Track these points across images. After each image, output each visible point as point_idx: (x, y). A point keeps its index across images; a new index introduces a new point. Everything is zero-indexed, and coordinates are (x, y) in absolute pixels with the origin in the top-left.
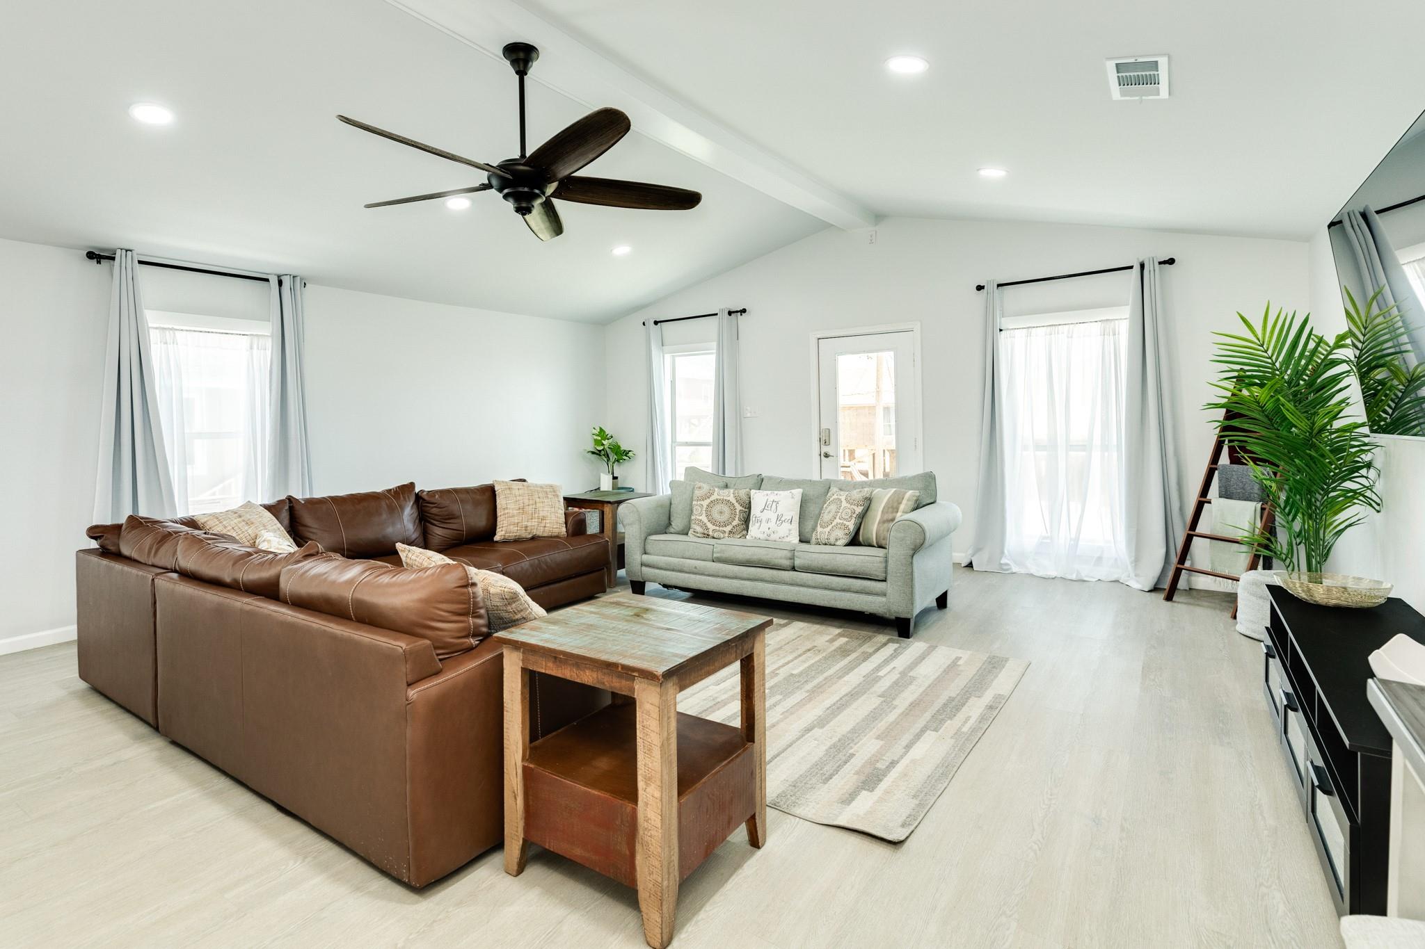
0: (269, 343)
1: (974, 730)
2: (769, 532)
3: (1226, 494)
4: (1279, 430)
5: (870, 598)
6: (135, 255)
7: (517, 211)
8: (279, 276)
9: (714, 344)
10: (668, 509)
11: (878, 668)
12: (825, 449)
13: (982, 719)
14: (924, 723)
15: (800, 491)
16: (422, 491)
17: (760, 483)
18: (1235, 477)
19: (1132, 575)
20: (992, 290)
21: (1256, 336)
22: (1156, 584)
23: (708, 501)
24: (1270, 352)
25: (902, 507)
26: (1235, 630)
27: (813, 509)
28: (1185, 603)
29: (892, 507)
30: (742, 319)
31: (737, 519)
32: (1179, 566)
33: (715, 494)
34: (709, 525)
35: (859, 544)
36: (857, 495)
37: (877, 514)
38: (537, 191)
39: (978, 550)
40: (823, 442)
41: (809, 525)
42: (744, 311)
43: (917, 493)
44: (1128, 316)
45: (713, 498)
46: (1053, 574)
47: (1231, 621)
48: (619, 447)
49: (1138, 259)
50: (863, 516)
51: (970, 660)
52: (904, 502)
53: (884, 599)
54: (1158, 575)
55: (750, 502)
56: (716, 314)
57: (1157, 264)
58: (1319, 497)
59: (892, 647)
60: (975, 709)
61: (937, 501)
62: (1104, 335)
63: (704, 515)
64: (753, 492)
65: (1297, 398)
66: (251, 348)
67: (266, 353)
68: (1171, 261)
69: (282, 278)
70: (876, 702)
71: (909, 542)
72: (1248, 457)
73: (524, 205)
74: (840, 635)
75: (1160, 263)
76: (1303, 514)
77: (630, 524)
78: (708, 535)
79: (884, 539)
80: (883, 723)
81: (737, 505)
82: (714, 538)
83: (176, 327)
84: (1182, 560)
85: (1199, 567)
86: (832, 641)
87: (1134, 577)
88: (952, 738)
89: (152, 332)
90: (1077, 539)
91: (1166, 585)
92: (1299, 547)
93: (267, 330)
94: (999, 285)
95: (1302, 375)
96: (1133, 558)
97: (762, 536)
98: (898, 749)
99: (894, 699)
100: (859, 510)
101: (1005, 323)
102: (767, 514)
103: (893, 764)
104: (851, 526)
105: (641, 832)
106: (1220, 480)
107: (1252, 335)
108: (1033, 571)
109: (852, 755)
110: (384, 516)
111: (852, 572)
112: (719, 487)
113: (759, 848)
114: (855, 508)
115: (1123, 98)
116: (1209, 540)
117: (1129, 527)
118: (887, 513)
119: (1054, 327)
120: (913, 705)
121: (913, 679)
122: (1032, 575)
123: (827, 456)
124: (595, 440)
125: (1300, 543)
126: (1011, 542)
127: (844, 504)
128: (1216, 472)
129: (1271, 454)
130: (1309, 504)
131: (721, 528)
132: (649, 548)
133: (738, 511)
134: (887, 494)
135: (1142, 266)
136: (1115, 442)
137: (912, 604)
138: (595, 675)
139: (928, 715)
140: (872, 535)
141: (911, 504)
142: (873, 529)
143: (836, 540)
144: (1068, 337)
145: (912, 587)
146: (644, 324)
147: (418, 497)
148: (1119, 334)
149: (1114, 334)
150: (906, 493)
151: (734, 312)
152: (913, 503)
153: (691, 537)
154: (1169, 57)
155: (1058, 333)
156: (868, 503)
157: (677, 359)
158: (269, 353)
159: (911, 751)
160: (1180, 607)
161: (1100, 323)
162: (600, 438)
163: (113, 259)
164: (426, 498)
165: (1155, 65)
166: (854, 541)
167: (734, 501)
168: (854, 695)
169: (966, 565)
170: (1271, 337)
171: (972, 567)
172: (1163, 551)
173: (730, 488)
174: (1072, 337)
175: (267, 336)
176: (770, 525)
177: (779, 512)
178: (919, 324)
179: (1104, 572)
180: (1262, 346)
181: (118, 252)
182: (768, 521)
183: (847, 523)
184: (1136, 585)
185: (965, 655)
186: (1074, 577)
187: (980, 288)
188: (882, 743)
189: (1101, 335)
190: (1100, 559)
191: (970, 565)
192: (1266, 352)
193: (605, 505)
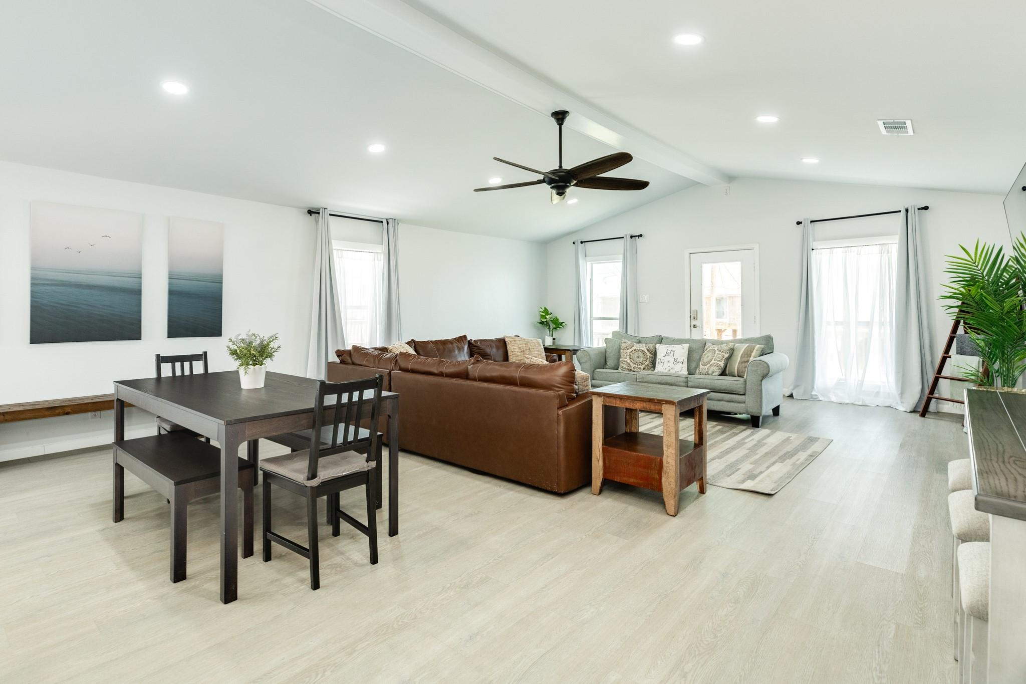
0: (382, 257)
1: (802, 464)
2: (669, 369)
3: (961, 352)
4: (984, 311)
5: (736, 405)
6: (328, 211)
7: (557, 194)
8: (387, 219)
9: (621, 256)
10: (605, 354)
11: (744, 439)
12: (694, 323)
13: (806, 460)
14: (775, 460)
15: (688, 345)
16: (471, 340)
17: (661, 340)
18: (967, 342)
19: (899, 402)
20: (807, 225)
21: (971, 258)
22: (915, 408)
23: (630, 350)
24: (979, 267)
25: (753, 354)
26: (963, 432)
27: (695, 356)
28: (933, 419)
29: (747, 354)
30: (638, 240)
31: (648, 361)
32: (929, 396)
33: (635, 346)
34: (632, 364)
35: (726, 375)
36: (724, 347)
37: (738, 358)
38: (568, 184)
39: (796, 387)
40: (692, 318)
41: (693, 365)
42: (641, 236)
43: (762, 346)
44: (897, 242)
45: (633, 349)
46: (847, 402)
47: (961, 427)
48: (558, 320)
49: (904, 207)
50: (728, 359)
51: (796, 439)
52: (755, 351)
53: (744, 405)
54: (917, 402)
55: (656, 351)
56: (623, 238)
57: (916, 210)
58: (1009, 350)
59: (749, 432)
60: (802, 456)
61: (774, 352)
62: (882, 253)
63: (628, 358)
64: (658, 345)
65: (996, 293)
66: (374, 260)
67: (381, 263)
68: (926, 208)
69: (388, 221)
70: (745, 452)
71: (759, 372)
72: (968, 327)
73: (561, 191)
74: (717, 425)
75: (919, 209)
76: (1000, 360)
77: (585, 362)
78: (631, 370)
79: (742, 372)
80: (752, 459)
81: (647, 353)
82: (634, 371)
83: (343, 249)
84: (932, 391)
85: (944, 396)
86: (714, 427)
87: (900, 404)
88: (791, 465)
89: (334, 251)
90: (863, 381)
91: (921, 409)
92: (997, 378)
93: (381, 249)
94: (811, 222)
95: (999, 279)
96: (900, 392)
97: (665, 371)
98: (762, 468)
99: (756, 451)
100: (727, 355)
101: (815, 245)
102: (668, 358)
103: (761, 472)
104: (722, 364)
105: (665, 468)
106: (957, 343)
107: (968, 256)
108: (834, 399)
109: (739, 469)
110: (457, 352)
111: (724, 390)
112: (635, 342)
113: (704, 493)
114: (724, 354)
115: (888, 134)
116: (949, 380)
117: (897, 372)
118: (744, 357)
119: (848, 248)
120: (767, 454)
121: (764, 444)
122: (832, 402)
123: (695, 327)
124: (542, 315)
125: (998, 376)
126: (819, 382)
127: (717, 352)
128: (955, 339)
129: (980, 325)
130: (1003, 354)
131: (638, 366)
132: (596, 376)
133: (648, 356)
134: (744, 347)
135: (907, 211)
136: (888, 319)
137: (761, 408)
138: (642, 405)
139: (776, 458)
140: (734, 370)
141: (759, 352)
142: (735, 366)
143: (713, 372)
144: (857, 254)
145: (761, 398)
146: (574, 243)
147: (470, 343)
148: (891, 252)
149: (888, 253)
150: (755, 346)
151: (634, 236)
152: (760, 351)
153: (620, 370)
154: (911, 120)
155: (851, 252)
156: (732, 352)
157: (594, 265)
158: (382, 262)
159: (770, 469)
160: (929, 421)
161: (879, 246)
162: (544, 314)
163: (319, 213)
164: (474, 343)
165: (905, 123)
166: (723, 373)
167: (646, 351)
168: (733, 448)
169: (788, 395)
170: (980, 259)
171: (793, 397)
172: (920, 387)
173: (642, 343)
174: (860, 254)
175: (381, 253)
176: (669, 364)
177: (675, 357)
178: (758, 245)
179: (880, 401)
180: (975, 263)
181: (321, 209)
182: (668, 362)
183: (720, 363)
184: (901, 408)
185: (793, 436)
186: (860, 403)
187: (799, 223)
188: (753, 466)
189: (879, 253)
190: (878, 393)
191: (791, 396)
192: (977, 267)
193: (566, 352)
